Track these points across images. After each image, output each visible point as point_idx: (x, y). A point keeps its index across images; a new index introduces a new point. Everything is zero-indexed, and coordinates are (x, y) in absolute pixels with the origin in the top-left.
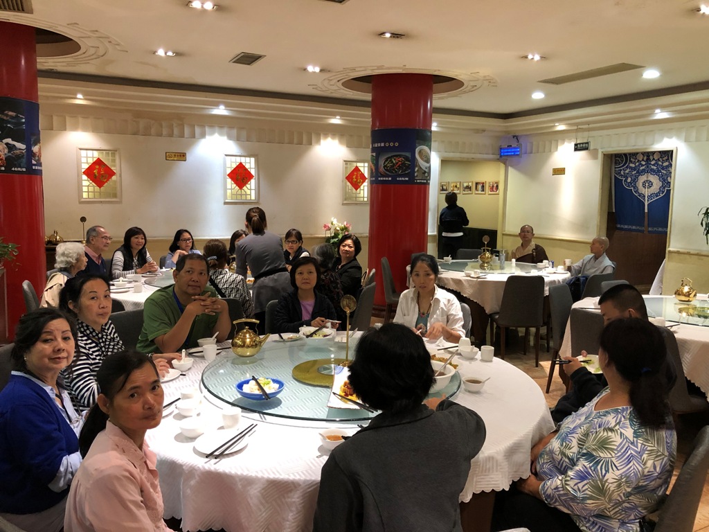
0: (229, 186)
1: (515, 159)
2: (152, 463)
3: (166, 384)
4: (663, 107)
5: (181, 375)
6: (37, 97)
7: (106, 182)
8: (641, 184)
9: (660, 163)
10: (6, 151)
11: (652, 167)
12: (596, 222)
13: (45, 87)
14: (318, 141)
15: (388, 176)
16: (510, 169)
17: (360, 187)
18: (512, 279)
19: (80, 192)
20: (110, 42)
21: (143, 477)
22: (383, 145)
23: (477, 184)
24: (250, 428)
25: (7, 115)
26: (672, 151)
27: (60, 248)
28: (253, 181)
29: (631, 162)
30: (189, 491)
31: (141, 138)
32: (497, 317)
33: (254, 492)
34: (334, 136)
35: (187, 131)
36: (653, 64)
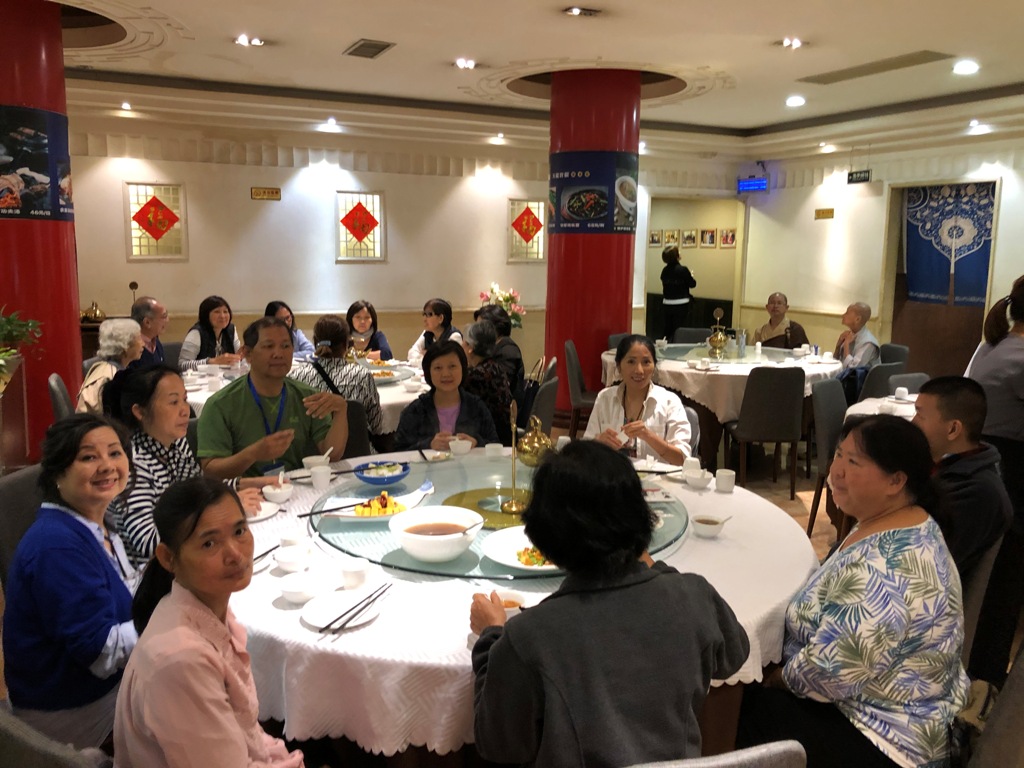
0: (343, 237)
1: (759, 196)
2: (241, 642)
3: (259, 524)
4: (983, 117)
5: (280, 510)
6: (64, 107)
7: (166, 231)
8: (946, 233)
9: (976, 200)
10: (22, 185)
11: (964, 206)
12: (878, 289)
13: (76, 94)
14: (472, 170)
15: (575, 221)
16: (753, 211)
17: (532, 237)
18: (757, 373)
19: (129, 246)
20: (169, 25)
21: (228, 664)
22: (567, 175)
23: (703, 233)
24: (383, 591)
25: (22, 134)
26: (994, 183)
27: (106, 328)
28: (377, 230)
29: (932, 199)
30: (294, 681)
31: (214, 166)
32: (735, 427)
33: (390, 683)
34: (494, 163)
35: (281, 156)
36: (969, 52)
